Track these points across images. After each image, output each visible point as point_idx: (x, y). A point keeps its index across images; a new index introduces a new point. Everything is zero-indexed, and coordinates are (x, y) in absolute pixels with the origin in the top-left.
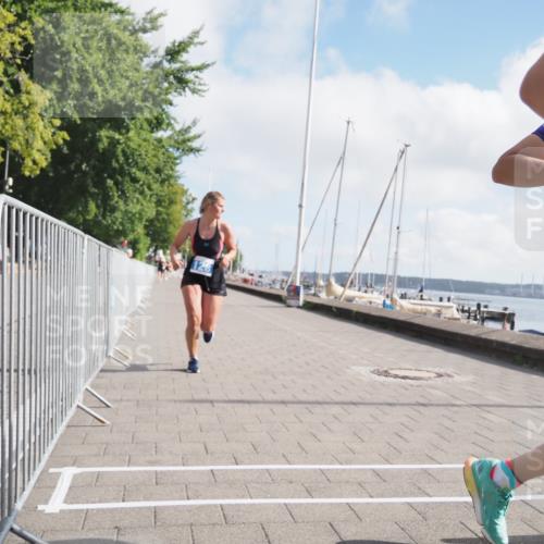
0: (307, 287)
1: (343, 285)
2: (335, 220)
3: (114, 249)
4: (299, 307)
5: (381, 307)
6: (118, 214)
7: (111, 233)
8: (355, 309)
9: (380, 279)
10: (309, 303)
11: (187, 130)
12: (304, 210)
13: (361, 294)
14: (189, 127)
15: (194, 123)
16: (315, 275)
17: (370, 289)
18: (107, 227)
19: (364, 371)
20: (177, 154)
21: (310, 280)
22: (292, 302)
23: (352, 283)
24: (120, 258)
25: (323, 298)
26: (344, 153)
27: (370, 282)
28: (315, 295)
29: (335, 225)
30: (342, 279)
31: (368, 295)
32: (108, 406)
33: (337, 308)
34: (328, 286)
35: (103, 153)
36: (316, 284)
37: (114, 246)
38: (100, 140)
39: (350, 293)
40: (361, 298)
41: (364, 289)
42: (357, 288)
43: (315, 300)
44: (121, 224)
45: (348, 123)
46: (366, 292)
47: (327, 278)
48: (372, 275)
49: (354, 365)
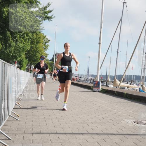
0: (103, 82)
1: (120, 81)
2: (118, 50)
3: (11, 65)
4: (99, 92)
5: (139, 91)
6: (12, 49)
7: (9, 57)
8: (126, 92)
9: (138, 78)
10: (104, 89)
11: (45, 8)
12: (101, 45)
13: (128, 85)
15: (49, 5)
16: (106, 76)
17: (133, 83)
18: (8, 54)
19: (130, 122)
21: (104, 79)
22: (96, 89)
23: (124, 80)
24: (14, 68)
25: (111, 87)
26: (122, 18)
27: (132, 79)
28: (106, 86)
29: (118, 52)
30: (120, 78)
31: (132, 86)
32: (10, 139)
33: (116, 92)
34: (114, 82)
35: (5, 19)
36: (107, 81)
37: (11, 63)
38: (3, 12)
39: (123, 84)
40: (128, 87)
41: (129, 83)
42: (126, 82)
43: (106, 88)
44: (14, 52)
45: (124, 3)
46: (131, 84)
47: (113, 78)
48: (134, 76)
49: (126, 119)
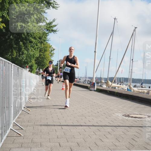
0: (98, 83)
1: (111, 82)
2: (110, 57)
3: (24, 69)
4: (94, 91)
5: (127, 90)
6: (24, 56)
7: (22, 63)
8: (116, 91)
9: (126, 80)
10: (99, 89)
11: (50, 23)
12: (96, 53)
13: (118, 85)
14: (52, 22)
15: (54, 20)
16: (101, 78)
17: (122, 84)
18: (21, 60)
19: (120, 115)
20: (47, 32)
21: (99, 80)
22: (92, 89)
23: (115, 81)
24: (25, 72)
25: (104, 87)
26: (113, 31)
27: (121, 81)
28: (101, 86)
29: (110, 59)
30: (111, 79)
31: (121, 86)
32: (22, 129)
33: (109, 91)
34: (107, 83)
36: (101, 82)
37: (23, 68)
39: (114, 85)
40: (118, 87)
41: (119, 84)
42: (117, 83)
43: (101, 88)
44: (26, 59)
45: (115, 19)
46: (120, 85)
47: (106, 79)
48: (123, 78)
49: (116, 113)
